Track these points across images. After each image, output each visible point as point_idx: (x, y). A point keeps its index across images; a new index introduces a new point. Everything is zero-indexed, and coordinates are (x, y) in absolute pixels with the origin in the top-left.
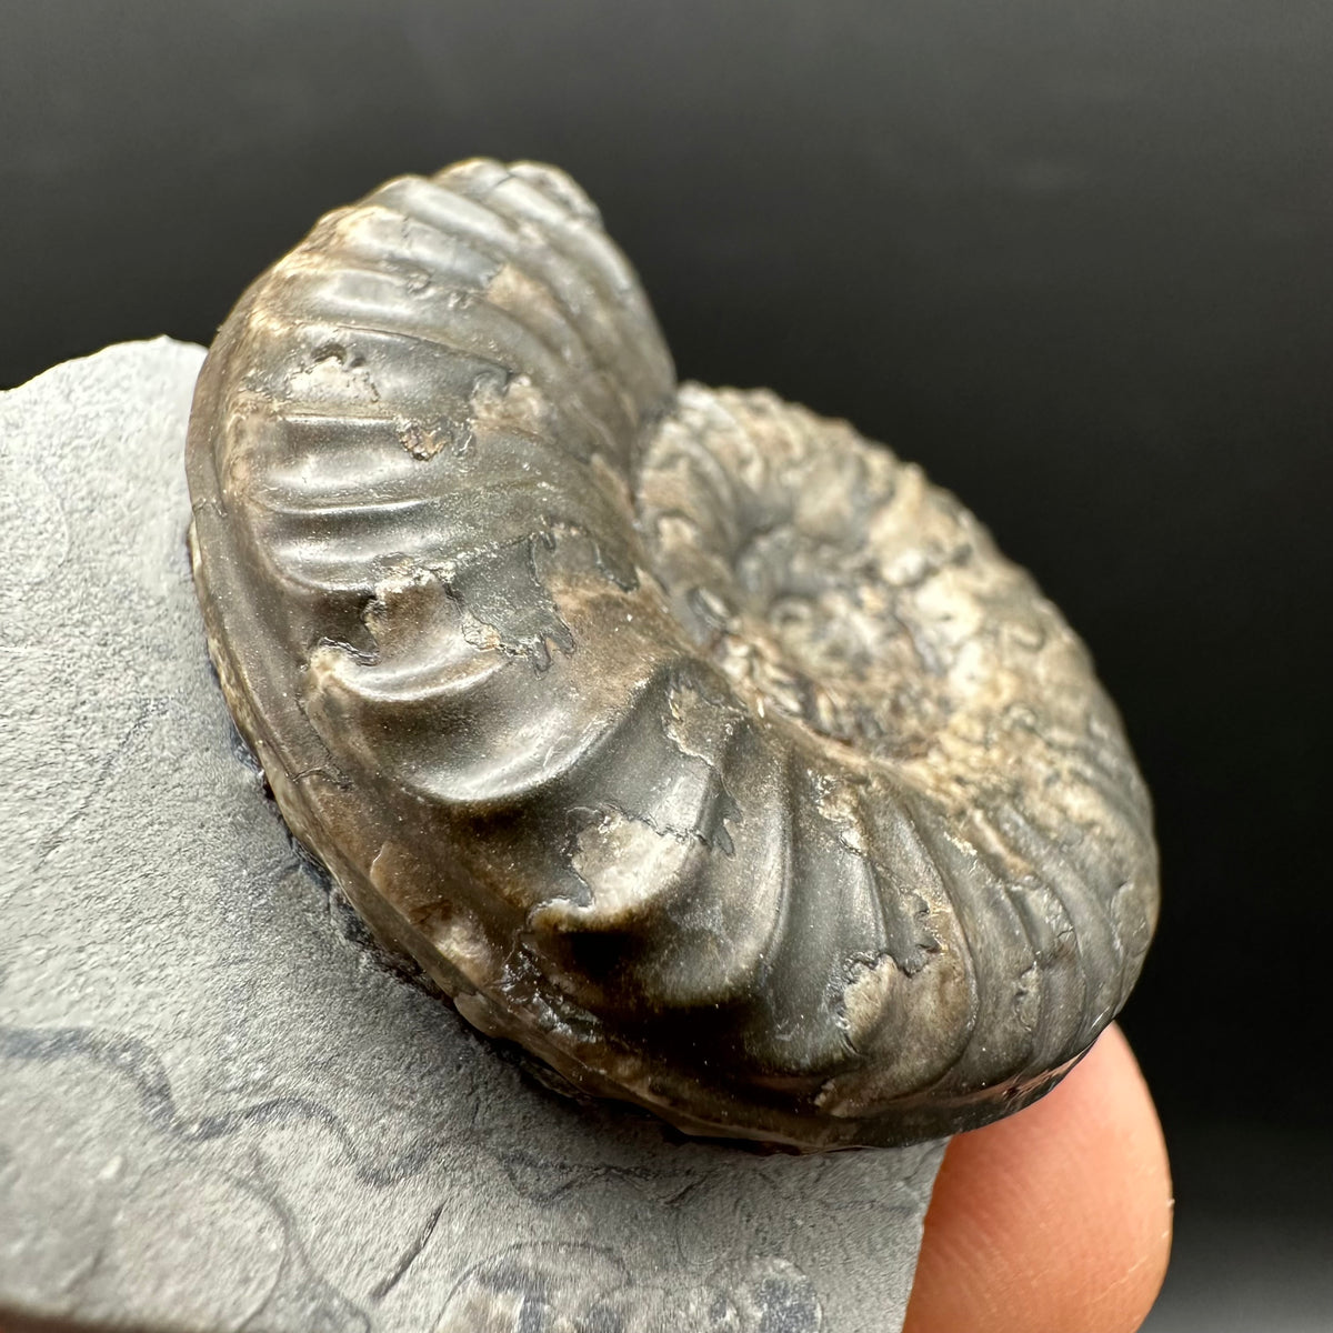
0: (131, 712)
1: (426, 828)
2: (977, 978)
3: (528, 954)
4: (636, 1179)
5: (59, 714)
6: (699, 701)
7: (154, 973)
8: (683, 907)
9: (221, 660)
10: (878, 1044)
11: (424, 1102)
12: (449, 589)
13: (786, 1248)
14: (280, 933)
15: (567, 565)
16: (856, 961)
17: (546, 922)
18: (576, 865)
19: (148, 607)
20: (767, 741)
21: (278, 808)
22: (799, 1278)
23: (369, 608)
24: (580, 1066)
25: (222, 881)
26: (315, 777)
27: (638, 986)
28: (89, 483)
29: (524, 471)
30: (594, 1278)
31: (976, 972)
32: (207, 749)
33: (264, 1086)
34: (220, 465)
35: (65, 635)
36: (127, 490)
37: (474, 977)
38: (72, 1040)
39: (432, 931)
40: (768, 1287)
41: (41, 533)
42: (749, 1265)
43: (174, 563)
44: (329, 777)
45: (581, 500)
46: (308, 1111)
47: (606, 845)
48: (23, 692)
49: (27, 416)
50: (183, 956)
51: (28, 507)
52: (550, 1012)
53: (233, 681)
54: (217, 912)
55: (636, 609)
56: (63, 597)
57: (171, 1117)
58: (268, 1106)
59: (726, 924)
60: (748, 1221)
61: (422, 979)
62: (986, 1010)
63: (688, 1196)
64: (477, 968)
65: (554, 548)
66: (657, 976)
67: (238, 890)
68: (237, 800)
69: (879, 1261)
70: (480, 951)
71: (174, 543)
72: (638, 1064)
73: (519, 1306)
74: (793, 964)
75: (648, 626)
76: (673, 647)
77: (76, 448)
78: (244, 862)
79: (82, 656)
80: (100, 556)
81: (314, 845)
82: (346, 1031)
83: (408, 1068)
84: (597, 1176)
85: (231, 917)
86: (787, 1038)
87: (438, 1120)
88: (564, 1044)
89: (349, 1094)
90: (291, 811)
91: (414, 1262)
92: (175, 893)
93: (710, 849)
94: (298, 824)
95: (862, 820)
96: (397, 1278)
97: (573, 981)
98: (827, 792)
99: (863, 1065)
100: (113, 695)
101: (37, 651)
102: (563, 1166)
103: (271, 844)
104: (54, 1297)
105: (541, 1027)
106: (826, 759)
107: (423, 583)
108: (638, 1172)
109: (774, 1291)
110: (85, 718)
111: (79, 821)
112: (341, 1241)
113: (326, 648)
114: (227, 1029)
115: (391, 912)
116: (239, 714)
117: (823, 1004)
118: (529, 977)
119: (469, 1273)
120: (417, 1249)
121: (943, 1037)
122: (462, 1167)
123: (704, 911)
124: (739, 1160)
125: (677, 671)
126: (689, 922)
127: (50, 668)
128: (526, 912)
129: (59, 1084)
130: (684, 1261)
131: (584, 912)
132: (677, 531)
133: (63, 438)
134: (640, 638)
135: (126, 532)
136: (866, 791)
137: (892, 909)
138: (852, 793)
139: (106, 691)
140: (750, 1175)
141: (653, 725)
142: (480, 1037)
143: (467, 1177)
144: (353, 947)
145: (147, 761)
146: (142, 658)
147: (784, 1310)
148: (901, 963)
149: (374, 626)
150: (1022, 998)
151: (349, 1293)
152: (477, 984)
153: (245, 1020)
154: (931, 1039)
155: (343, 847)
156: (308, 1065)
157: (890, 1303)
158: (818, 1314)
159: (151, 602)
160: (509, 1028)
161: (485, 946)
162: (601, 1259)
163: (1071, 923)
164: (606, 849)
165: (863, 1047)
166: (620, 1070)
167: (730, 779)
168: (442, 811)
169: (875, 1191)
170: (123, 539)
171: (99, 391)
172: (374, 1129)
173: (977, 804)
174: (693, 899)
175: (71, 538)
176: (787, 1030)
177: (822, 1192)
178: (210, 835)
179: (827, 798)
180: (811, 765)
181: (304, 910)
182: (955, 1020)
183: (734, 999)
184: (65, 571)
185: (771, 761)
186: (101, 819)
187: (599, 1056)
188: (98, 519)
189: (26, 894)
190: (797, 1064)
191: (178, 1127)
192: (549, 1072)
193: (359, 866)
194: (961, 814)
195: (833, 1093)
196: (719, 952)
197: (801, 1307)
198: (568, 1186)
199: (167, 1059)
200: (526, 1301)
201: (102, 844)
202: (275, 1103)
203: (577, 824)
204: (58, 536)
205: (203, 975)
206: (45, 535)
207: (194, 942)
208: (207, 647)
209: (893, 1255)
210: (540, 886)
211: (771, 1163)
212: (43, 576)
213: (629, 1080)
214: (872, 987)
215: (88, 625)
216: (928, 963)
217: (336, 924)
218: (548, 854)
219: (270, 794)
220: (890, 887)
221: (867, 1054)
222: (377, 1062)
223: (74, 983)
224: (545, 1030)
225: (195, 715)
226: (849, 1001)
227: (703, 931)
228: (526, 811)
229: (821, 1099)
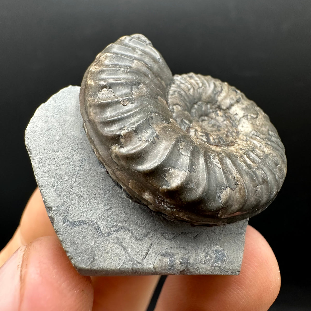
0: (80, 162)
1: (138, 176)
2: (247, 189)
3: (160, 196)
4: (187, 234)
5: (68, 164)
6: (185, 143)
7: (94, 208)
8: (187, 184)
9: (94, 149)
10: (228, 204)
11: (145, 225)
12: (134, 131)
13: (218, 243)
14: (114, 198)
15: (156, 121)
16: (222, 189)
17: (162, 190)
18: (166, 179)
19: (79, 141)
20: (200, 149)
21: (110, 175)
22: (221, 249)
23: (121, 137)
24: (173, 215)
25: (102, 190)
26: (116, 170)
27: (181, 200)
28: (63, 118)
29: (145, 104)
30: (182, 253)
31: (247, 188)
32: (95, 166)
33: (116, 226)
34: (88, 113)
35: (65, 149)
36: (71, 119)
37: (151, 202)
38: (82, 222)
39: (142, 194)
40: (215, 251)
41: (57, 130)
42: (211, 247)
43: (82, 132)
44: (119, 169)
45: (157, 107)
46: (125, 229)
47: (171, 174)
48: (60, 161)
49: (49, 108)
50: (98, 205)
51: (53, 126)
52: (166, 206)
53: (97, 153)
54: (102, 196)
55: (171, 127)
56: (63, 142)
57: (101, 233)
58: (118, 229)
59: (196, 186)
60: (210, 239)
61: (141, 203)
62: (250, 195)
63: (198, 236)
64: (151, 200)
65: (153, 119)
66: (184, 197)
67: (105, 191)
68: (102, 175)
69: (237, 244)
70: (151, 197)
71: (81, 128)
72: (183, 213)
73: (169, 259)
74: (210, 192)
75: (173, 130)
76: (179, 134)
77: (59, 112)
78: (106, 186)
79: (69, 153)
80: (68, 133)
81: (118, 181)
82: (129, 214)
83: (141, 219)
84: (180, 234)
85: (105, 196)
86: (210, 205)
87: (149, 228)
88: (169, 212)
89: (132, 225)
90: (112, 176)
91: (148, 254)
92: (94, 194)
93: (191, 172)
94: (114, 178)
95: (220, 162)
96: (146, 256)
97: (169, 200)
98: (213, 157)
99: (226, 208)
100: (76, 159)
101: (61, 153)
102: (173, 233)
103: (110, 182)
104: (88, 266)
105: (164, 209)
106: (212, 150)
107: (130, 131)
108: (187, 233)
109: (216, 252)
110: (72, 164)
111: (75, 183)
112: (135, 251)
113: (114, 146)
114: (108, 217)
115: (133, 192)
116: (99, 159)
117: (217, 198)
118: (161, 200)
119: (159, 254)
120: (149, 251)
121: (241, 201)
122: (154, 236)
123: (191, 184)
124: (207, 228)
125: (180, 139)
126: (188, 187)
127: (64, 156)
128: (158, 189)
129: (81, 230)
130: (198, 248)
131: (169, 187)
132: (177, 108)
133: (57, 111)
134: (172, 133)
135: (72, 127)
136: (221, 156)
137: (228, 178)
138: (218, 157)
139: (75, 159)
140: (209, 231)
141: (177, 150)
142: (154, 212)
143: (155, 237)
144: (128, 199)
145: (85, 170)
146: (80, 151)
147: (219, 255)
148: (231, 188)
149: (122, 140)
150: (257, 191)
151: (138, 260)
152: (151, 203)
153: (111, 215)
154: (239, 201)
155: (123, 182)
156: (124, 221)
157: (240, 251)
158: (226, 255)
159: (79, 140)
160: (159, 210)
161: (152, 196)
162: (183, 249)
163: (266, 175)
164: (171, 175)
165: (225, 205)
166: (180, 215)
167: (193, 158)
168: (140, 172)
169: (235, 231)
170: (72, 129)
171: (61, 100)
172: (137, 231)
173: (245, 154)
174: (189, 182)
175: (62, 130)
176: (210, 204)
177: (224, 232)
178: (98, 182)
179: (213, 158)
180: (209, 152)
181: (118, 193)
182: (243, 197)
183: (199, 199)
184: (63, 137)
185: (201, 153)
186: (79, 182)
187: (176, 213)
188: (66, 126)
189: (69, 198)
190: (213, 209)
191: (103, 235)
192: (168, 217)
193: (127, 184)
194: (241, 157)
195: (221, 214)
196: (195, 191)
197: (222, 254)
198: (174, 237)
199: (99, 223)
200: (170, 258)
201: (80, 187)
202: (119, 229)
203: (165, 172)
204: (60, 130)
205: (102, 207)
206: (58, 131)
207: (99, 202)
208: (91, 147)
209: (240, 242)
210: (160, 184)
211: (213, 228)
212: (59, 139)
213: (183, 216)
214: (226, 194)
215: (69, 146)
216: (237, 187)
217: (124, 195)
218: (161, 178)
219: (108, 173)
220: (227, 174)
221: (226, 206)
222: (136, 219)
223: (80, 212)
224: (165, 209)
225: (91, 160)
226: (222, 197)
227: (191, 188)
228: (155, 171)
229: (219, 215)
